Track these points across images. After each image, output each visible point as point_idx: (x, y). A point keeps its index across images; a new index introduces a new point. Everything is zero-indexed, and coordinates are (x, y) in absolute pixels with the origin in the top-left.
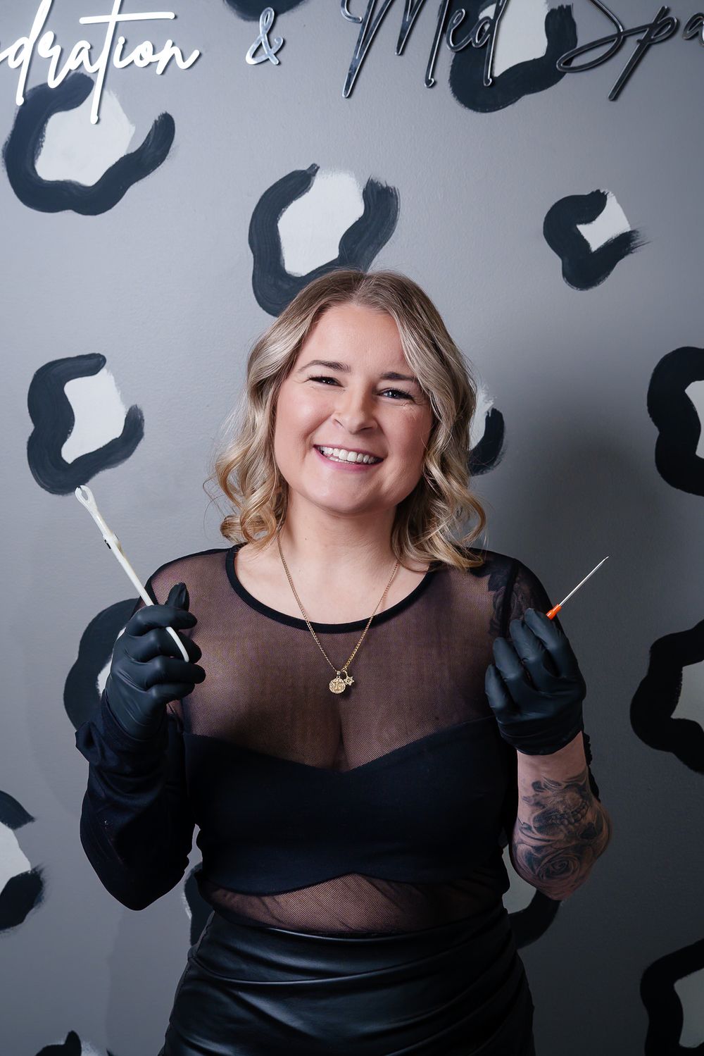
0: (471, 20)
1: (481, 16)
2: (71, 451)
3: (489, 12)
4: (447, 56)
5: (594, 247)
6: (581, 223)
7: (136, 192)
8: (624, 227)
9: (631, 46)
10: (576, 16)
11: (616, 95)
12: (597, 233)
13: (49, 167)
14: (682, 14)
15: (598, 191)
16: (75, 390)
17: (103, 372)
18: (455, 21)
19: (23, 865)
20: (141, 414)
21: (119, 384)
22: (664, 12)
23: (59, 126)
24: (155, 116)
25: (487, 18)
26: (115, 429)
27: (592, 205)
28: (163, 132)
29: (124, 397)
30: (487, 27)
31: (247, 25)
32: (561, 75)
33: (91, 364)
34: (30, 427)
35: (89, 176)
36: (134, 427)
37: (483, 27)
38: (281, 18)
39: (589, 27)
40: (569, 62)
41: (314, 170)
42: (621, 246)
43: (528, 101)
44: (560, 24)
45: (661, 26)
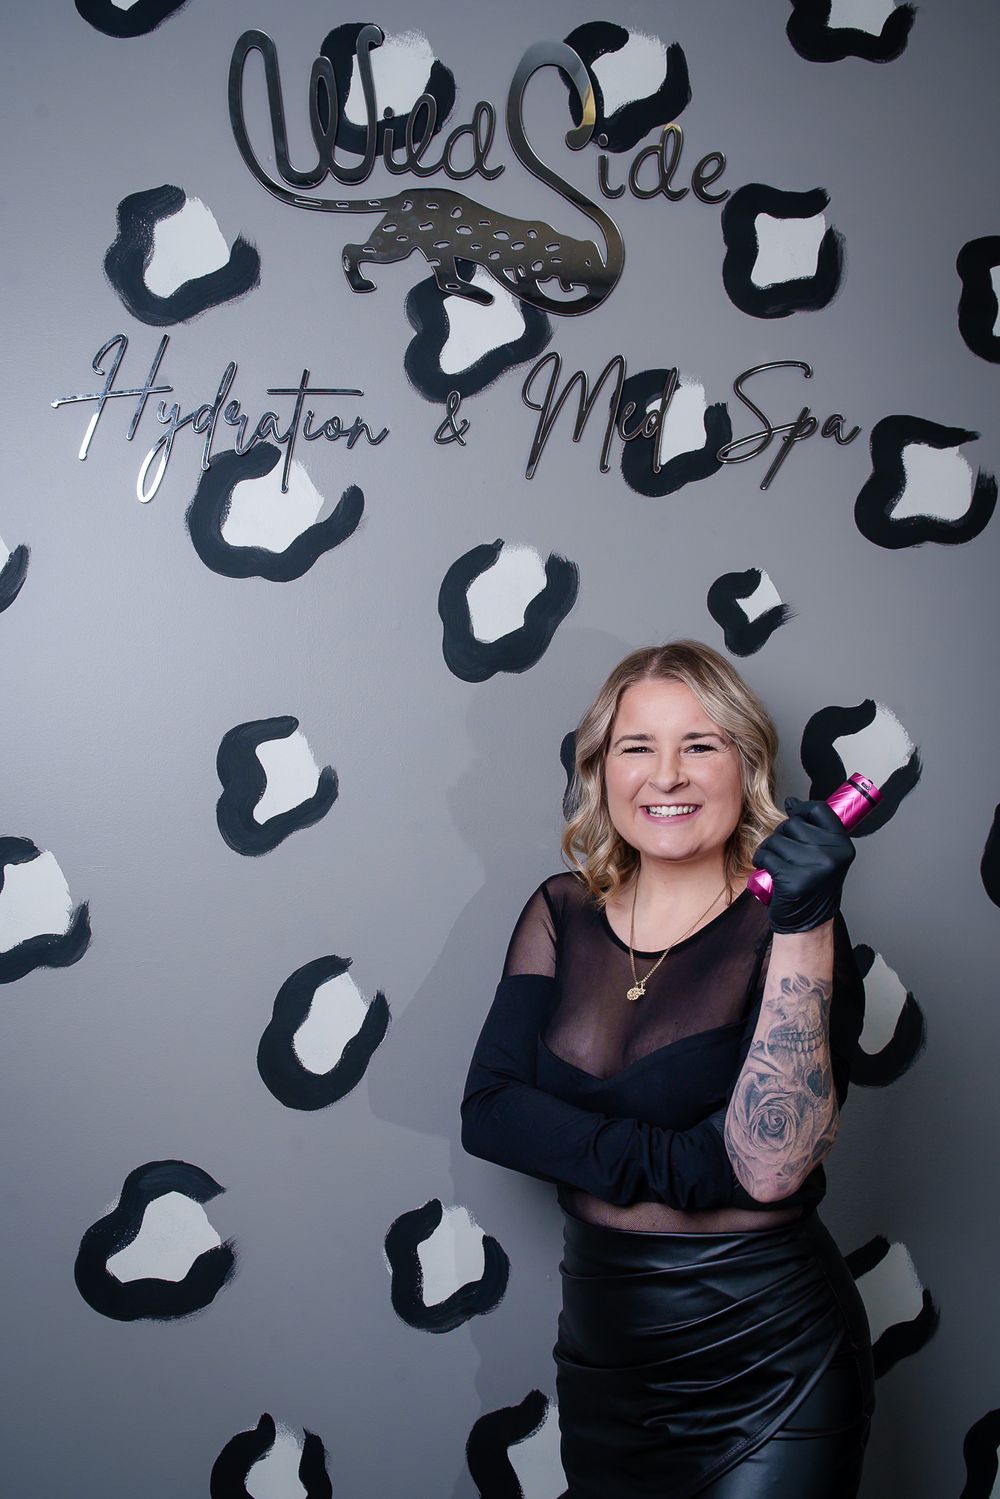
0: (639, 414)
1: (649, 410)
2: (263, 813)
3: (656, 405)
4: (618, 446)
5: (751, 619)
6: (740, 598)
7: (326, 561)
8: (777, 601)
9: (777, 444)
10: (730, 412)
11: (765, 486)
13: (237, 532)
14: (821, 416)
15: (753, 569)
16: (268, 753)
17: (296, 734)
18: (627, 413)
19: (214, 1241)
20: (335, 773)
21: (313, 746)
22: (806, 411)
23: (246, 492)
24: (344, 488)
25: (656, 411)
26: (310, 790)
27: (747, 582)
28: (353, 504)
29: (317, 759)
30: (654, 420)
31: (432, 406)
32: (718, 466)
33: (283, 727)
34: (219, 790)
35: (278, 542)
36: (328, 787)
37: (650, 422)
38: (466, 402)
39: (742, 423)
40: (726, 454)
41: (498, 545)
42: (775, 617)
43: (691, 487)
44: (717, 420)
45: (804, 425)
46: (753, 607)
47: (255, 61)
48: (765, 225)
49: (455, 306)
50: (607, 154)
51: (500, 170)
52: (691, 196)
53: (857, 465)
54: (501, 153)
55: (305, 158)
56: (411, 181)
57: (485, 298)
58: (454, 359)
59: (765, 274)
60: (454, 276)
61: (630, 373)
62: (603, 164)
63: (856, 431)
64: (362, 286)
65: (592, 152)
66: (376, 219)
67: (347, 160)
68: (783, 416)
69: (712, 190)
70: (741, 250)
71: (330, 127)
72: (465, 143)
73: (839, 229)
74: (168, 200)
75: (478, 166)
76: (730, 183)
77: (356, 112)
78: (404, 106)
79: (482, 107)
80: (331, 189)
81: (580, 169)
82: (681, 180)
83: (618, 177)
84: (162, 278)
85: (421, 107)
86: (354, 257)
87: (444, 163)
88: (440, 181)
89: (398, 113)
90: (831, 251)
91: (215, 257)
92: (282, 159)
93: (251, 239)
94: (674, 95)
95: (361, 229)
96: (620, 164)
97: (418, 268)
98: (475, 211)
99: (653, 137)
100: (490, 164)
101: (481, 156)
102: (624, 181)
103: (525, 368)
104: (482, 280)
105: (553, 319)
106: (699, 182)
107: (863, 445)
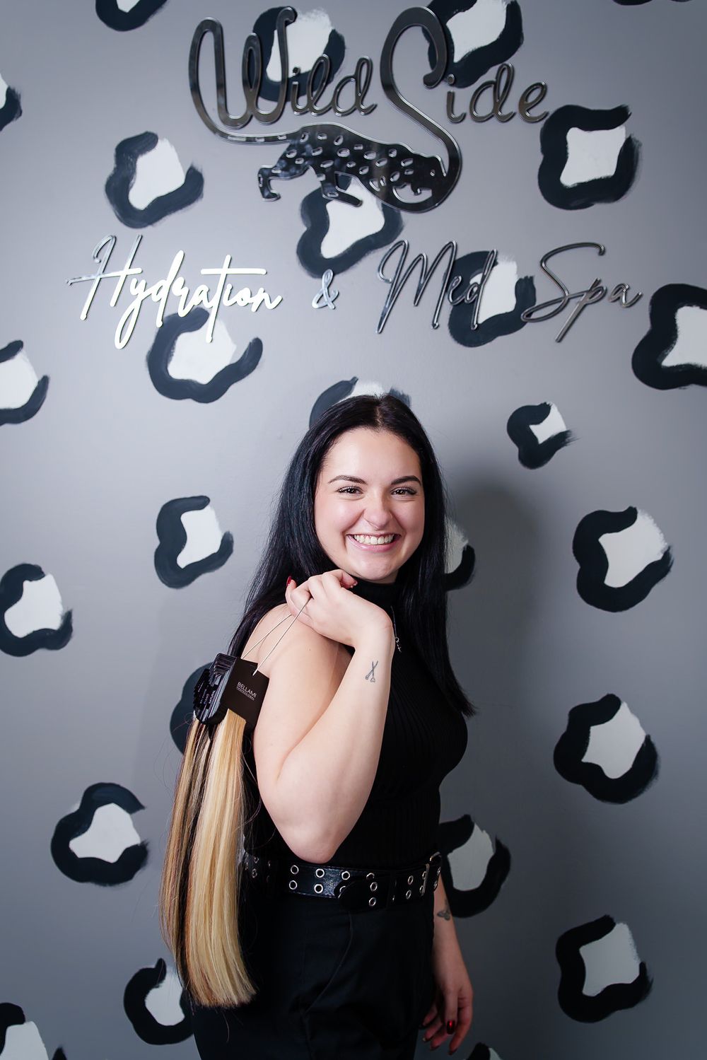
0: (464, 285)
1: (472, 282)
2: (183, 560)
3: (477, 279)
4: (447, 309)
5: (541, 441)
6: (533, 424)
7: (235, 389)
8: (562, 428)
10: (536, 283)
11: (560, 340)
13: (177, 370)
15: (545, 403)
16: (188, 519)
17: (208, 508)
18: (454, 285)
19: (135, 840)
20: (232, 537)
21: (218, 516)
22: (597, 282)
23: (185, 341)
24: (250, 340)
25: (476, 283)
26: (214, 547)
27: (540, 412)
28: (255, 351)
29: (221, 526)
30: (475, 289)
31: (315, 281)
32: (524, 324)
33: (200, 503)
34: (156, 542)
35: (204, 377)
36: (227, 546)
37: (472, 290)
38: (337, 277)
39: (545, 291)
40: (529, 315)
41: (354, 381)
42: (559, 440)
43: (500, 340)
44: (525, 289)
45: (597, 290)
46: (543, 432)
47: (209, 40)
48: (575, 137)
49: (335, 209)
50: (452, 89)
51: (372, 108)
52: (518, 118)
53: (639, 324)
54: (376, 93)
55: (237, 107)
56: (311, 120)
57: (356, 202)
58: (332, 247)
59: (571, 176)
60: (335, 186)
61: (459, 255)
62: (451, 97)
63: (638, 298)
65: (443, 89)
66: (282, 148)
67: (266, 107)
68: (578, 283)
69: (536, 112)
70: (555, 155)
71: (255, 82)
72: (350, 89)
73: (636, 136)
74: (146, 142)
75: (356, 107)
76: (550, 105)
77: (274, 72)
78: (307, 66)
79: (362, 62)
80: (256, 129)
81: (431, 103)
82: (511, 105)
83: (461, 106)
84: (140, 197)
85: (319, 65)
86: (265, 177)
87: (334, 105)
88: (331, 119)
89: (303, 70)
90: (628, 156)
91: (175, 180)
92: (223, 108)
93: (199, 168)
94: (511, 37)
95: (270, 157)
96: (464, 96)
97: (311, 181)
98: (352, 140)
99: (491, 75)
100: (367, 104)
101: (360, 98)
102: (466, 109)
103: (381, 252)
104: (355, 188)
105: (405, 216)
106: (525, 105)
107: (644, 308)
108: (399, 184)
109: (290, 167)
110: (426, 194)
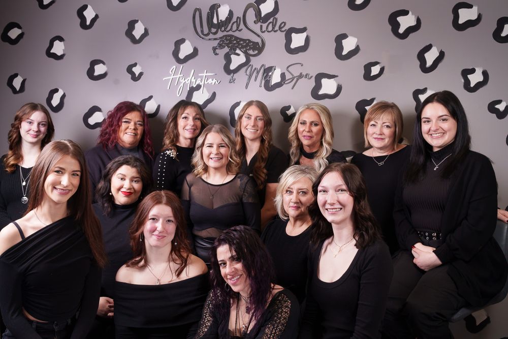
0: (267, 75)
3: (270, 74)
4: (263, 82)
5: (289, 115)
6: (287, 111)
9: (295, 79)
10: (286, 74)
11: (293, 88)
12: (289, 112)
14: (304, 74)
15: (290, 105)
18: (265, 75)
22: (301, 73)
23: (195, 94)
24: (213, 92)
27: (289, 108)
28: (214, 95)
30: (270, 76)
31: (229, 76)
32: (283, 85)
35: (202, 102)
38: (235, 75)
39: (288, 76)
40: (284, 82)
41: (240, 102)
43: (277, 89)
44: (283, 76)
45: (301, 76)
47: (197, 13)
48: (293, 35)
49: (233, 56)
50: (262, 24)
51: (241, 30)
52: (279, 31)
53: (312, 83)
54: (242, 26)
55: (206, 31)
56: (225, 33)
57: (238, 55)
58: (233, 67)
59: (293, 46)
60: (233, 51)
61: (266, 67)
62: (261, 26)
63: (312, 77)
64: (216, 54)
65: (259, 24)
66: (219, 41)
67: (214, 30)
68: (296, 74)
69: (283, 29)
70: (289, 40)
71: (210, 24)
72: (235, 25)
73: (309, 35)
74: (182, 41)
75: (237, 30)
76: (287, 27)
77: (215, 21)
78: (224, 19)
79: (238, 18)
80: (211, 36)
81: (256, 28)
82: (277, 28)
83: (264, 28)
84: (182, 56)
85: (227, 18)
86: (214, 49)
87: (231, 29)
88: (230, 33)
89: (223, 20)
90: (307, 40)
91: (191, 51)
92: (202, 31)
93: (197, 47)
94: (276, 9)
95: (215, 43)
96: (265, 26)
97: (226, 50)
98: (237, 38)
99: (271, 20)
100: (240, 28)
101: (238, 28)
102: (265, 29)
103: (246, 68)
104: (238, 51)
105: (251, 58)
106: (280, 28)
107: (313, 79)
108: (249, 50)
109: (221, 46)
110: (256, 52)
